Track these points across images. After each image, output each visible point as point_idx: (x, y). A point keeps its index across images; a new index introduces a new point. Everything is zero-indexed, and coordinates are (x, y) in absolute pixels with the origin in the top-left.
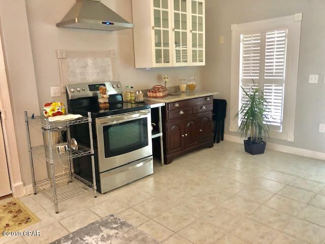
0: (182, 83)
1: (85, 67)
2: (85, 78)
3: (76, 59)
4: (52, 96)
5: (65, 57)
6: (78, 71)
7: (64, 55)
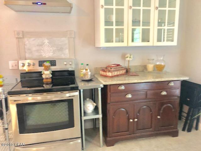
0: (150, 63)
1: (42, 45)
2: (41, 55)
3: (33, 39)
4: (11, 68)
5: (21, 37)
6: (34, 49)
7: (21, 36)
